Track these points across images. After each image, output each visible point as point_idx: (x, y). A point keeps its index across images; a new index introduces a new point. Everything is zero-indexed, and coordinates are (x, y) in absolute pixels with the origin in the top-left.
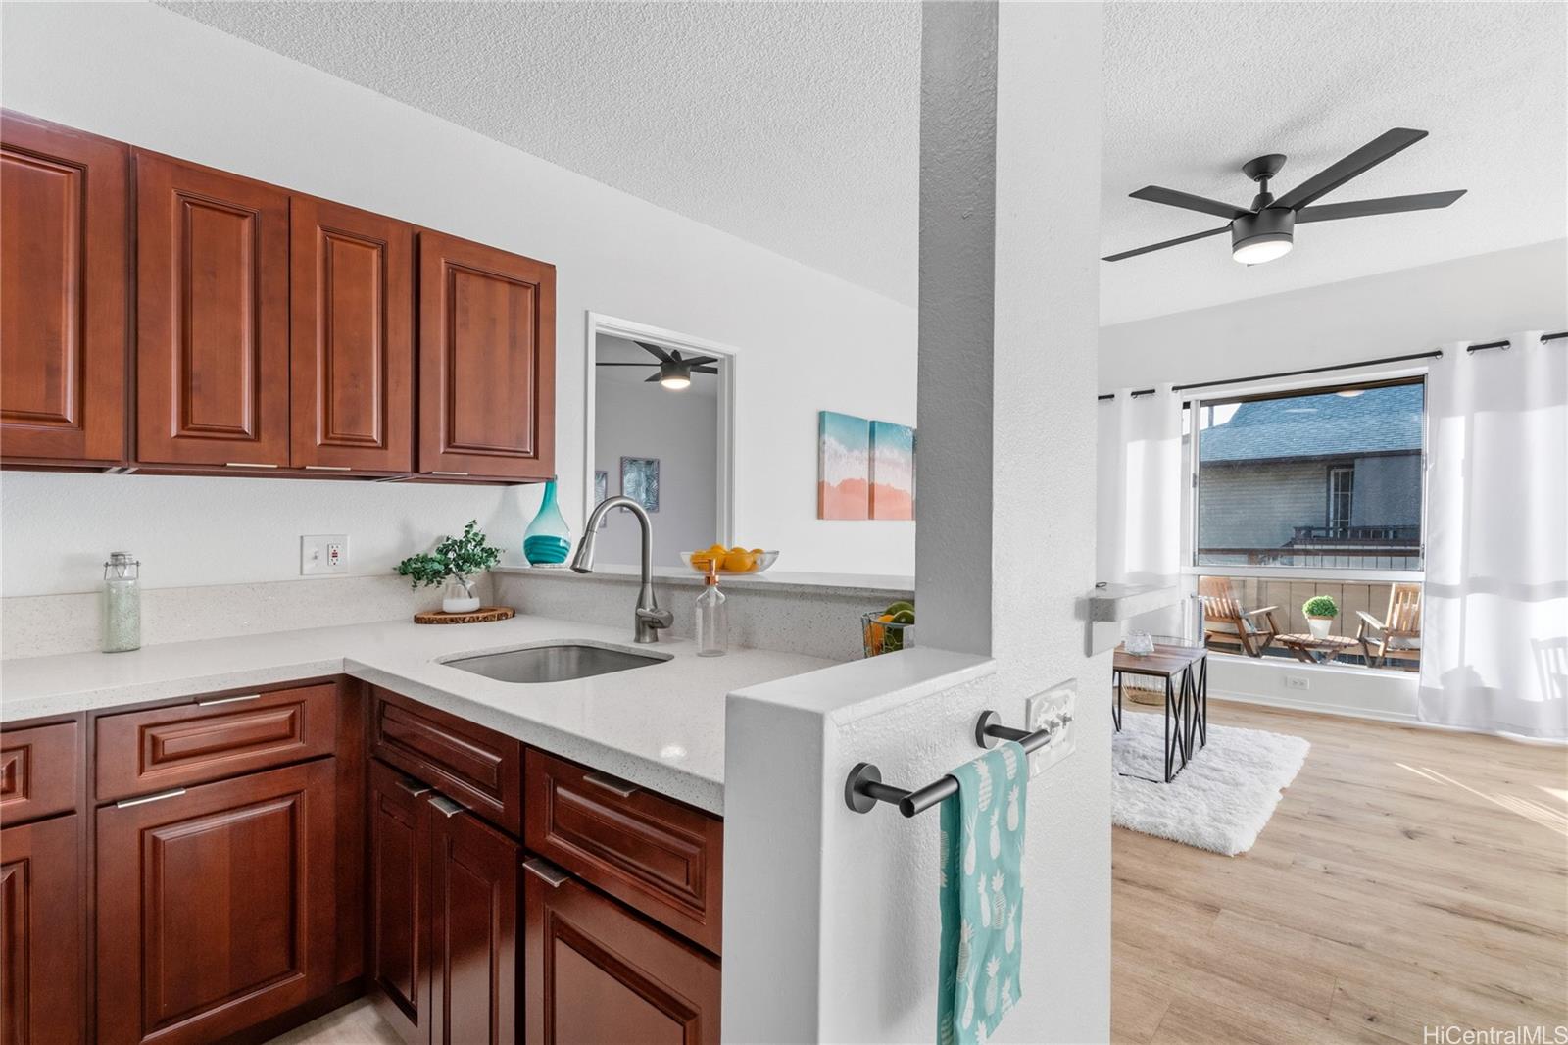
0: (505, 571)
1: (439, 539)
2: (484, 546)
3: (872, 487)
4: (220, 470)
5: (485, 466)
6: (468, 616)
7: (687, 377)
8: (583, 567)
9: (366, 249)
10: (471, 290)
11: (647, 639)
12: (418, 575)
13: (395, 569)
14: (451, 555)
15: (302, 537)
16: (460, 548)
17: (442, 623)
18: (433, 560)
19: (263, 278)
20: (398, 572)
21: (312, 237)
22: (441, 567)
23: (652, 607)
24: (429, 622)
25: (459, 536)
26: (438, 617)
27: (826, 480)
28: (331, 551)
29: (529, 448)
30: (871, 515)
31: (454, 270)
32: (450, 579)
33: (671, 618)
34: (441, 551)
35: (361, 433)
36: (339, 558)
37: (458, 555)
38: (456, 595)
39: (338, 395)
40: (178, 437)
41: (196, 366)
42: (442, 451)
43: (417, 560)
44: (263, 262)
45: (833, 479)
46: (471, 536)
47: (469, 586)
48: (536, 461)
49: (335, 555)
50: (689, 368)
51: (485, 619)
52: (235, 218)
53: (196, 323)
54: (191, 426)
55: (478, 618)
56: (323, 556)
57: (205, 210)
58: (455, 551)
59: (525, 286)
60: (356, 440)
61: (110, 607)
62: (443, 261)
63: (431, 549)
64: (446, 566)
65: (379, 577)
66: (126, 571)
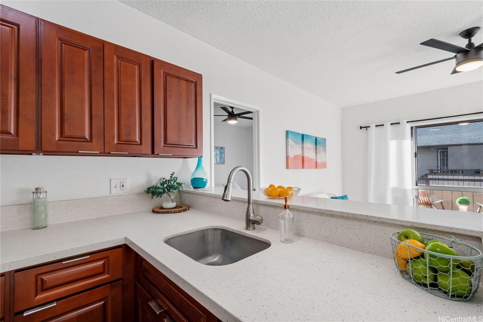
0: (185, 191)
1: (161, 179)
2: (177, 182)
3: (303, 158)
4: (76, 153)
5: (178, 151)
6: (173, 210)
7: (236, 120)
8: (227, 199)
9: (134, 65)
10: (173, 83)
11: (251, 229)
12: (153, 193)
13: (145, 191)
14: (165, 185)
15: (110, 179)
16: (169, 183)
17: (163, 213)
18: (159, 188)
19: (93, 75)
20: (146, 192)
21: (112, 60)
22: (162, 191)
23: (253, 215)
24: (158, 212)
25: (168, 178)
27: (289, 155)
28: (122, 184)
29: (193, 144)
30: (303, 167)
31: (166, 75)
32: (165, 195)
33: (262, 220)
34: (162, 184)
35: (132, 139)
37: (168, 185)
38: (167, 201)
39: (123, 123)
40: (59, 140)
41: (66, 111)
42: (162, 145)
43: (153, 188)
44: (93, 68)
45: (291, 155)
46: (172, 178)
47: (172, 198)
48: (196, 149)
49: (123, 186)
50: (237, 117)
51: (179, 212)
52: (82, 50)
53: (66, 94)
54: (64, 136)
55: (176, 211)
56: (118, 187)
57: (70, 47)
58: (166, 184)
59: (192, 82)
60: (130, 142)
62: (162, 71)
63: (158, 182)
64: (164, 190)
65: (139, 194)
66: (41, 195)
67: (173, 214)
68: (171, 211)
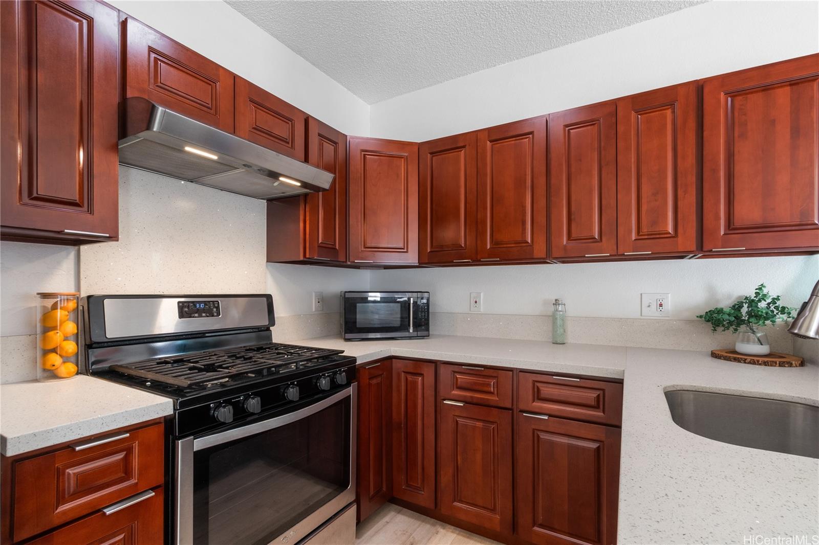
6: (761, 359)
12: (717, 323)
13: (700, 317)
14: (743, 309)
15: (641, 294)
16: (751, 305)
17: (727, 360)
19: (603, 153)
20: (702, 319)
21: (629, 120)
22: (735, 319)
24: (722, 358)
25: (751, 295)
26: (732, 356)
28: (659, 303)
32: (743, 329)
34: (735, 306)
35: (660, 229)
36: (663, 307)
38: (746, 340)
39: (645, 207)
40: (567, 243)
41: (573, 209)
42: (723, 232)
43: (716, 312)
46: (761, 296)
47: (759, 335)
49: (661, 305)
54: (572, 238)
55: (758, 361)
56: (654, 306)
57: (577, 129)
58: (747, 307)
60: (659, 234)
61: (554, 323)
62: (722, 94)
64: (739, 318)
65: (689, 322)
66: (560, 307)
67: (749, 365)
68: (746, 359)
